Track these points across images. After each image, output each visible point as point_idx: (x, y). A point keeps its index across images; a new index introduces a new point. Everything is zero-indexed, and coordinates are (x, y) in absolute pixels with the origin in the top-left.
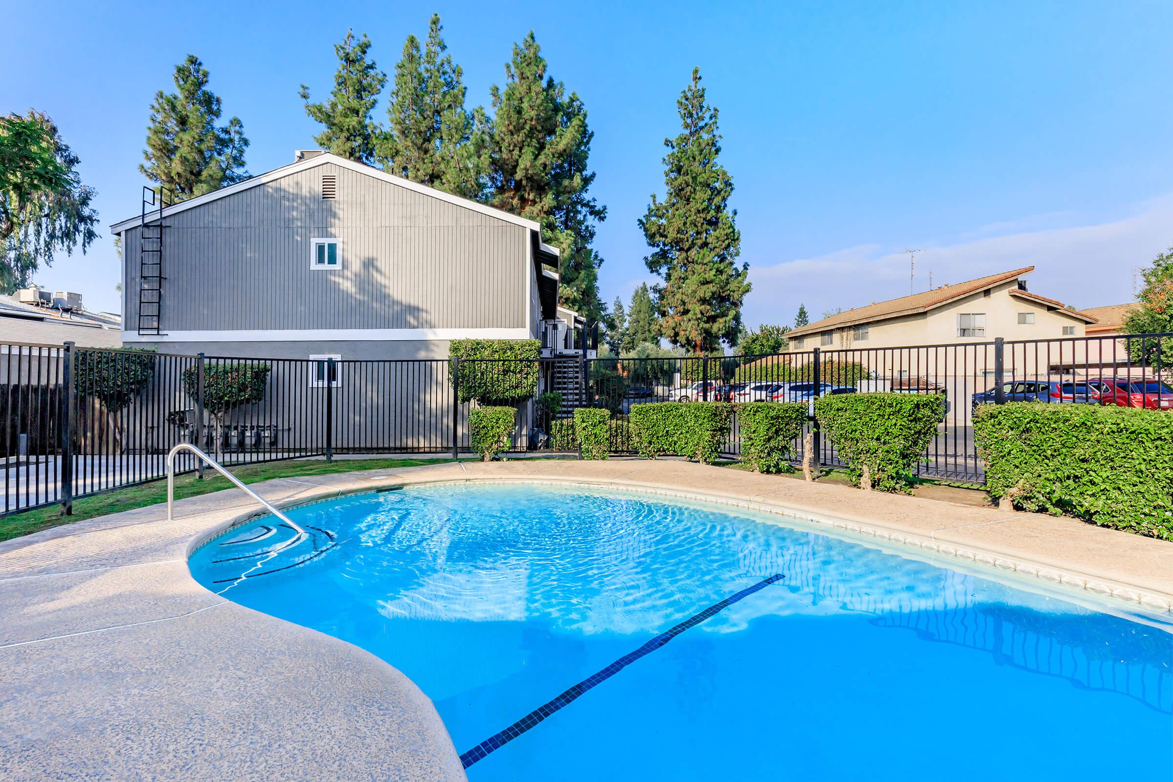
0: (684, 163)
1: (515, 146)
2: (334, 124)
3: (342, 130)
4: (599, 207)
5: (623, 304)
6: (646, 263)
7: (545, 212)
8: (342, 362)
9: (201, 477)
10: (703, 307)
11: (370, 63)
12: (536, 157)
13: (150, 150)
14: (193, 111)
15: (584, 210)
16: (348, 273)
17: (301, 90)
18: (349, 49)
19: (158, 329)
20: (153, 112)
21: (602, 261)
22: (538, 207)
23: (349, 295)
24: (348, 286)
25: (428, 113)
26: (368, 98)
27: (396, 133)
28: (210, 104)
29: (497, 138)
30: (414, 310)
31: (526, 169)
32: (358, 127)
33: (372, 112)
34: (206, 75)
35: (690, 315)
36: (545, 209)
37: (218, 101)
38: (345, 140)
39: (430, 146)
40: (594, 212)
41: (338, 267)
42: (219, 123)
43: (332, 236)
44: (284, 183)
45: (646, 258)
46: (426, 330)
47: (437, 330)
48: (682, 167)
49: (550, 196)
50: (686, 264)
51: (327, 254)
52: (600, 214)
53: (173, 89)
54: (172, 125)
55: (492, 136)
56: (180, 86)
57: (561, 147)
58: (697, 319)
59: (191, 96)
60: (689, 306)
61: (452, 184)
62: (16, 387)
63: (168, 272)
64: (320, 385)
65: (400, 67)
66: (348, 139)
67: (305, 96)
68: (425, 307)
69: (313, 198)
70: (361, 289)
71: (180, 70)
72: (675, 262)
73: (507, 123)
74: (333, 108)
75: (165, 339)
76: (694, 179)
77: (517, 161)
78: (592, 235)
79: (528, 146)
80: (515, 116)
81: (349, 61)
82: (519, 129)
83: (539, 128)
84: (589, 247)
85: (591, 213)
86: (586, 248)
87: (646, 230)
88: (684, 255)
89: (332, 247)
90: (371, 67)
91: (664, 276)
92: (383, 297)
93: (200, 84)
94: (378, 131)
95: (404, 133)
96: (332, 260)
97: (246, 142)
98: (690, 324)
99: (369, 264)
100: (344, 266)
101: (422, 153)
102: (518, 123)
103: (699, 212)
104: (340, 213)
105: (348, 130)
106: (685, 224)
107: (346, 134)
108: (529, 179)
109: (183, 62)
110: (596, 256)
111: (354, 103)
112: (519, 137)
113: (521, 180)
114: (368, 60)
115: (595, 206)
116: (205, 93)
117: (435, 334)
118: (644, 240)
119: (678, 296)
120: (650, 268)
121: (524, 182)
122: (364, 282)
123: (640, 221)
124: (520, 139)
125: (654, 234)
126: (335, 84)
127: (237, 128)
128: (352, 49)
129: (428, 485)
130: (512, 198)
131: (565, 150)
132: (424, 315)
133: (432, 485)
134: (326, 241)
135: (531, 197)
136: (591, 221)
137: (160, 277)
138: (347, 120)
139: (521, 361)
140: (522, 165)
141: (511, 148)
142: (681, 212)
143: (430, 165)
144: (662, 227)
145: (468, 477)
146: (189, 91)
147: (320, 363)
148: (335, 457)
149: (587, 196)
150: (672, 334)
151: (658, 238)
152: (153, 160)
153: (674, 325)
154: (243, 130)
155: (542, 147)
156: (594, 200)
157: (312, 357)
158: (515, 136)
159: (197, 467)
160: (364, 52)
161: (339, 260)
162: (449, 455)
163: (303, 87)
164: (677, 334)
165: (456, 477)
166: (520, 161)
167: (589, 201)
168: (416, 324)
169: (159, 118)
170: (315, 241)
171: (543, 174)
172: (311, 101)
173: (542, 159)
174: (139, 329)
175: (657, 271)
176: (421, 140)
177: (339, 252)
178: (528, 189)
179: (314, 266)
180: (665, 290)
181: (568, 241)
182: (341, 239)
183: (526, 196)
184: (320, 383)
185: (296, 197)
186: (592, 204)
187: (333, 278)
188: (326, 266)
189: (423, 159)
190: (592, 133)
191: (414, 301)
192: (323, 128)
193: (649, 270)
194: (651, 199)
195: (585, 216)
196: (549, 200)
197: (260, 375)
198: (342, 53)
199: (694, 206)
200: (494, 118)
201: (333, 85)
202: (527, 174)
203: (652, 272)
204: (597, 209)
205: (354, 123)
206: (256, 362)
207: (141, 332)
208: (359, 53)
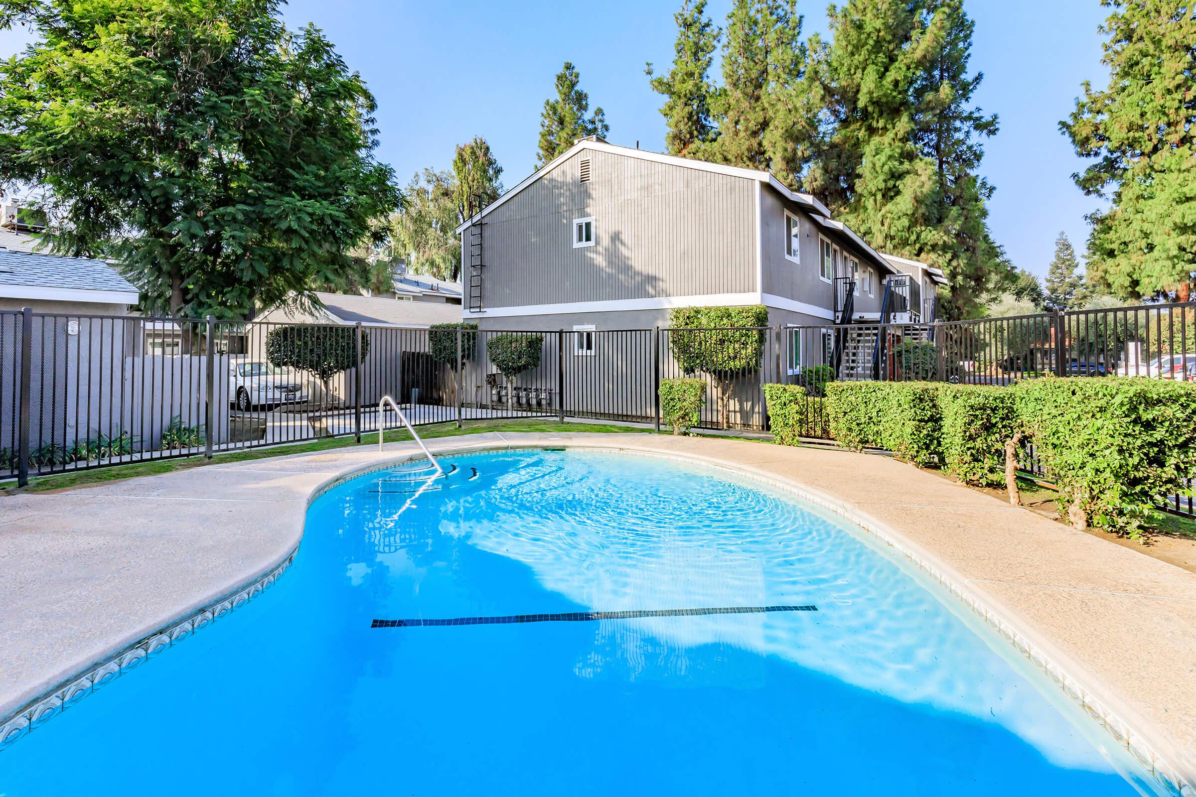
0: (1139, 24)
1: (857, 68)
2: (674, 93)
3: (680, 97)
4: (987, 118)
5: (1071, 241)
6: (1078, 182)
7: (900, 140)
8: (595, 332)
9: (460, 426)
10: (1183, 238)
11: (706, 21)
12: (882, 76)
13: (541, 152)
14: (567, 110)
15: (967, 126)
16: (600, 249)
17: (646, 68)
18: (687, 15)
19: (480, 307)
20: (543, 118)
21: (992, 189)
22: (890, 135)
23: (600, 270)
24: (600, 260)
25: (759, 57)
26: (704, 58)
27: (728, 87)
28: (580, 100)
29: (835, 64)
30: (652, 279)
31: (870, 93)
32: (694, 90)
33: (709, 71)
34: (577, 76)
35: (1156, 253)
36: (900, 136)
37: (586, 96)
38: (682, 106)
39: (762, 92)
40: (980, 125)
41: (592, 243)
42: (588, 115)
43: (589, 215)
44: (555, 174)
45: (1075, 176)
46: (663, 299)
47: (673, 299)
48: (1133, 31)
49: (905, 118)
50: (1150, 172)
51: (586, 232)
52: (989, 127)
53: (555, 96)
54: (555, 127)
55: (829, 64)
56: (559, 91)
57: (918, 54)
58: (1169, 258)
59: (567, 97)
60: (1156, 240)
61: (780, 130)
62: (419, 353)
63: (486, 262)
64: (589, 354)
65: (730, 17)
66: (686, 104)
67: (649, 73)
68: (661, 276)
69: (574, 183)
70: (610, 263)
71: (559, 78)
72: (1129, 174)
73: (844, 43)
74: (673, 78)
75: (485, 315)
76: (1157, 43)
77: (859, 85)
78: (978, 157)
79: (873, 63)
80: (853, 33)
81: (687, 25)
82: (857, 48)
83: (889, 38)
84: (972, 173)
85: (976, 128)
86: (967, 175)
87: (1073, 135)
88: (1145, 161)
89: (588, 225)
90: (707, 25)
91: (1112, 197)
92: (627, 269)
93: (573, 85)
94: (712, 90)
95: (735, 85)
96: (588, 239)
97: (606, 128)
98: (1158, 267)
99: (616, 238)
100: (597, 243)
101: (752, 101)
102: (859, 40)
103: (1169, 91)
104: (594, 193)
105: (685, 95)
106: (1143, 115)
107: (683, 100)
108: (876, 103)
109: (561, 70)
110: (984, 184)
111: (691, 67)
112: (859, 58)
113: (866, 107)
114: (704, 19)
115: (982, 117)
116: (577, 92)
117: (670, 302)
118: (1072, 149)
119: (1136, 225)
120: (1084, 188)
121: (870, 109)
122: (613, 256)
123: (1064, 124)
124: (861, 58)
125: (1087, 139)
126: (675, 52)
127: (600, 117)
128: (690, 12)
129: (587, 449)
130: (860, 129)
131: (925, 56)
132: (661, 283)
133: (590, 450)
134: (584, 221)
135: (881, 124)
136: (976, 138)
137: (481, 265)
138: (685, 85)
139: (738, 329)
140: (864, 89)
141: (852, 71)
142: (1135, 98)
143: (761, 113)
144: (1102, 127)
145: (621, 446)
146: (565, 94)
147: (581, 334)
148: (566, 419)
149: (966, 107)
150: (1127, 284)
151: (1093, 144)
152: (543, 160)
153: (1129, 269)
154: (605, 117)
155: (892, 59)
156: (979, 109)
157: (575, 328)
158: (856, 56)
159: (457, 418)
160: (701, 12)
161: (593, 237)
162: (653, 426)
163: (648, 64)
164: (1135, 283)
165: (611, 445)
166: (862, 85)
167: (971, 113)
168: (654, 293)
169: (547, 123)
170: (576, 221)
171: (895, 94)
172: (655, 76)
173: (891, 76)
174: (470, 308)
175: (1097, 191)
176: (753, 88)
177: (593, 230)
178: (875, 115)
179: (576, 245)
180: (1112, 217)
181: (929, 172)
182: (594, 218)
183: (874, 124)
184: (580, 351)
185: (563, 184)
186: (976, 115)
187: (589, 254)
188: (584, 244)
189: (755, 108)
190: (973, 22)
191: (652, 271)
192: (666, 99)
193: (1082, 193)
194: (1083, 88)
195: (968, 132)
196: (903, 124)
197: (535, 344)
198: (680, 21)
199: (1159, 85)
200: (832, 42)
201: (674, 55)
202: (871, 98)
203: (1089, 193)
204: (983, 120)
205: (690, 87)
206: (514, 334)
207: (472, 310)
208: (696, 15)
